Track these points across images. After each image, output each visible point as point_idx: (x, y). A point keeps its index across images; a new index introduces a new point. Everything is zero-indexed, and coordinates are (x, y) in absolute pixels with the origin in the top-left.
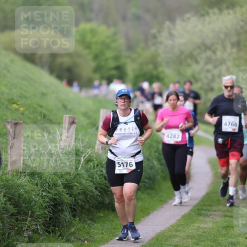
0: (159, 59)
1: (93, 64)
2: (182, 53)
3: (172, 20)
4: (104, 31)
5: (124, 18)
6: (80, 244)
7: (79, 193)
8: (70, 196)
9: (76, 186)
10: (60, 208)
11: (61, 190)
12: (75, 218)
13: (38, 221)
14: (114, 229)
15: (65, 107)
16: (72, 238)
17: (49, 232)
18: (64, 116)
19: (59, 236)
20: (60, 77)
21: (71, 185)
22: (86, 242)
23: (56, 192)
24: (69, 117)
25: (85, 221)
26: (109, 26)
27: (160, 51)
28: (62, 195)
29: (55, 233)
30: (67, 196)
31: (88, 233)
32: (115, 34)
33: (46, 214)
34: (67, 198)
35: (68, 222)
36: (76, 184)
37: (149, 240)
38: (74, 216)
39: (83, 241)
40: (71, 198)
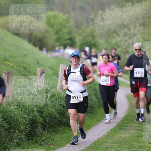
0: (96, 34)
1: (55, 37)
2: (109, 30)
3: (103, 10)
4: (62, 17)
5: (74, 9)
6: (48, 147)
7: (47, 116)
8: (42, 118)
9: (45, 111)
10: (36, 125)
11: (36, 114)
12: (45, 131)
13: (23, 133)
14: (69, 138)
15: (38, 63)
16: (43, 143)
17: (29, 140)
18: (38, 68)
19: (35, 142)
20: (35, 45)
21: (43, 111)
22: (52, 145)
23: (33, 115)
24: (41, 69)
25: (51, 133)
26: (64, 13)
27: (96, 29)
28: (37, 117)
29: (33, 140)
30: (40, 118)
31: (53, 140)
32: (68, 18)
33: (27, 128)
34: (40, 119)
35: (41, 133)
36: (45, 110)
37: (91, 144)
38: (44, 130)
39: (50, 145)
40: (42, 119)
